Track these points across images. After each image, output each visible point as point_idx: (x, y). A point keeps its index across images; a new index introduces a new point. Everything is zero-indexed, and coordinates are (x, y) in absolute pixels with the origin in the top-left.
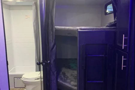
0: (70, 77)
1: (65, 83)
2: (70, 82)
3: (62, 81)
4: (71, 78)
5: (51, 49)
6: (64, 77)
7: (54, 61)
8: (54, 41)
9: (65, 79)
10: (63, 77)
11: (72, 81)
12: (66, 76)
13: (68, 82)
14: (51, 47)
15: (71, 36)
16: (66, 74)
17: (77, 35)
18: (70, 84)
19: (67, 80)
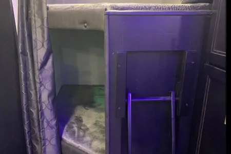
0: (92, 130)
1: (79, 145)
2: (92, 141)
3: (74, 139)
4: (95, 131)
5: (39, 65)
6: (79, 128)
7: (49, 96)
8: (45, 44)
9: (81, 133)
10: (76, 129)
11: (95, 138)
12: (82, 128)
13: (87, 142)
14: (39, 61)
15: (88, 27)
16: (84, 123)
17: (104, 27)
18: (90, 148)
19: (84, 136)
